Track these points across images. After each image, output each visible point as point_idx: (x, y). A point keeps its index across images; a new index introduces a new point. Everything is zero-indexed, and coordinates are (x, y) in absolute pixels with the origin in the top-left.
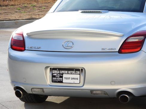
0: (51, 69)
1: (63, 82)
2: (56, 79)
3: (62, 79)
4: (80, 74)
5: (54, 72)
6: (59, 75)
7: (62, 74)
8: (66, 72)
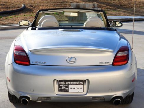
0: (57, 80)
1: (69, 91)
2: (62, 89)
3: (67, 89)
4: (83, 85)
5: (60, 83)
6: (65, 86)
7: (68, 85)
8: (72, 83)
